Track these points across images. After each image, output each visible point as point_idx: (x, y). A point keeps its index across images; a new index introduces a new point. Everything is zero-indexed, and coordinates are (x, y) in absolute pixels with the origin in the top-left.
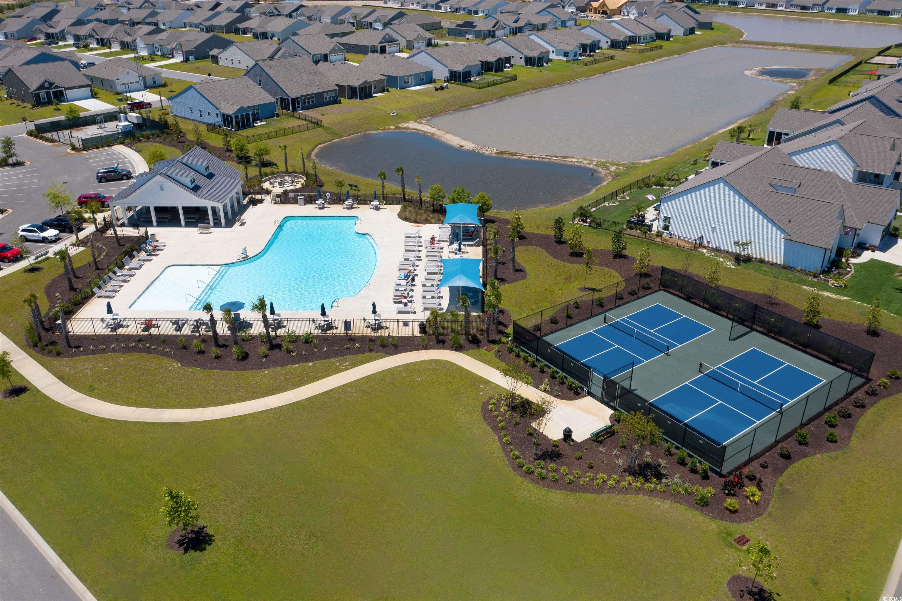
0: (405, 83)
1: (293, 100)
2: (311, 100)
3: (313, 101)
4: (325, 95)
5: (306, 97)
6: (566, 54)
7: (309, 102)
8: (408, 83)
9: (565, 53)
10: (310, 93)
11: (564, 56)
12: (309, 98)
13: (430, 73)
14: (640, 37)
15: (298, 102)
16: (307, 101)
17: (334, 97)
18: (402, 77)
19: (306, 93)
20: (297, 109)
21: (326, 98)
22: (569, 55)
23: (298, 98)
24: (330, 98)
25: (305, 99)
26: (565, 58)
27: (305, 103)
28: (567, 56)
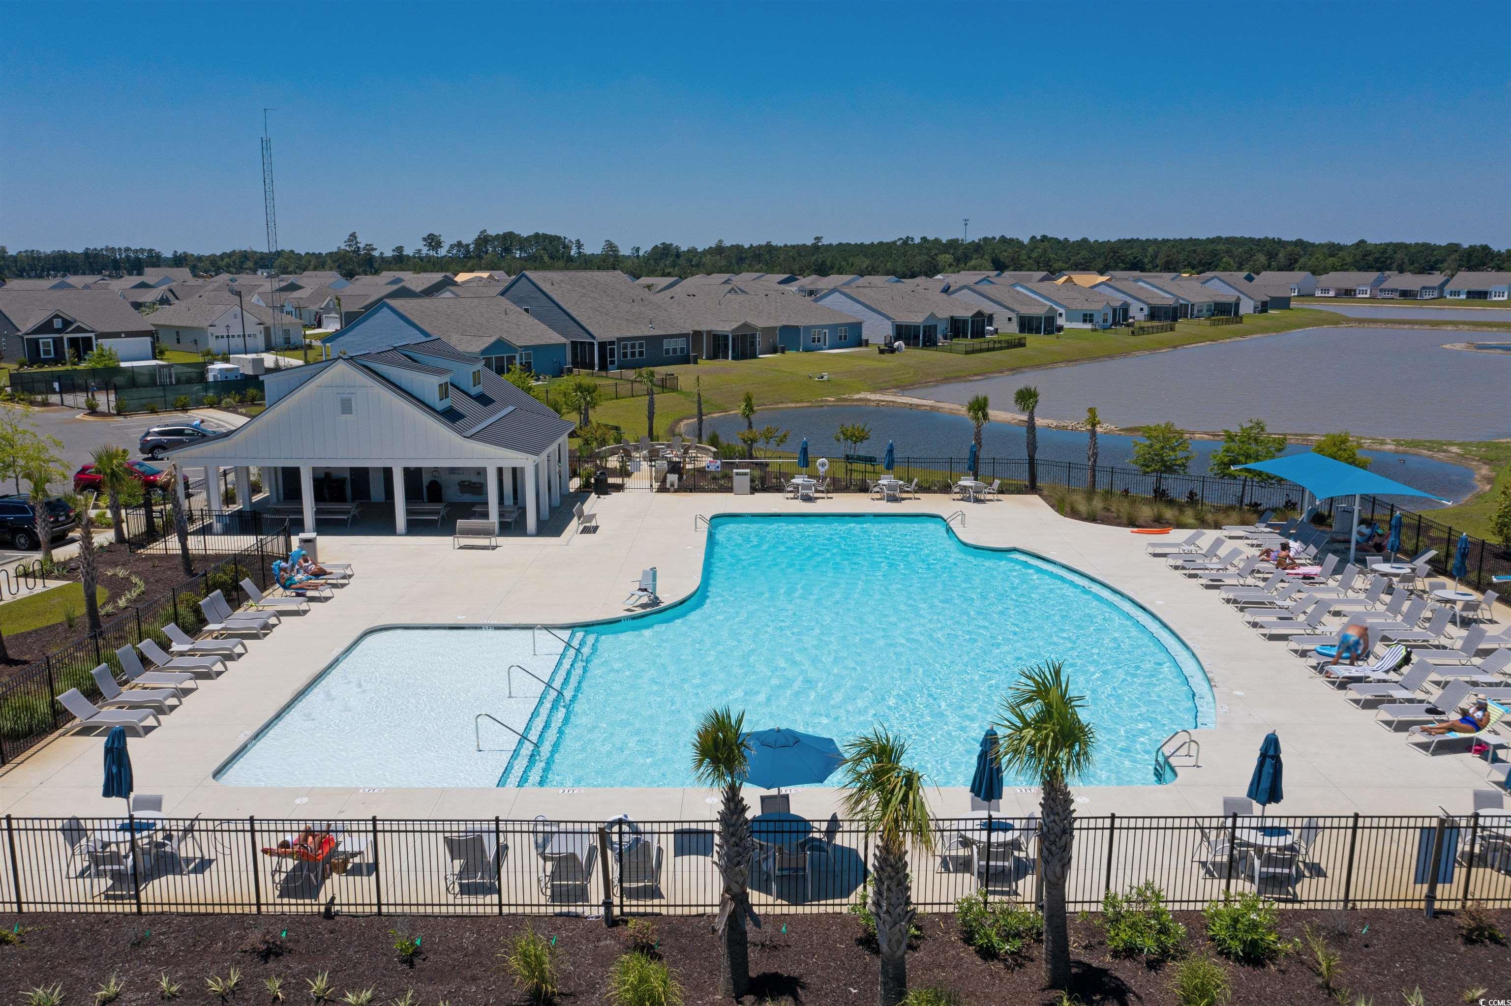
0: (814, 341)
1: (602, 345)
2: (637, 350)
3: (641, 353)
4: (667, 344)
5: (629, 343)
6: (1087, 318)
7: (633, 354)
8: (819, 341)
9: (1085, 315)
10: (636, 335)
11: (1085, 321)
12: (633, 346)
13: (857, 327)
14: (1193, 305)
15: (612, 350)
16: (629, 351)
17: (682, 349)
18: (808, 328)
19: (629, 335)
20: (610, 366)
21: (667, 351)
22: (1095, 319)
23: (612, 343)
24: (675, 350)
25: (625, 347)
26: (1089, 326)
27: (625, 355)
28: (1091, 321)
